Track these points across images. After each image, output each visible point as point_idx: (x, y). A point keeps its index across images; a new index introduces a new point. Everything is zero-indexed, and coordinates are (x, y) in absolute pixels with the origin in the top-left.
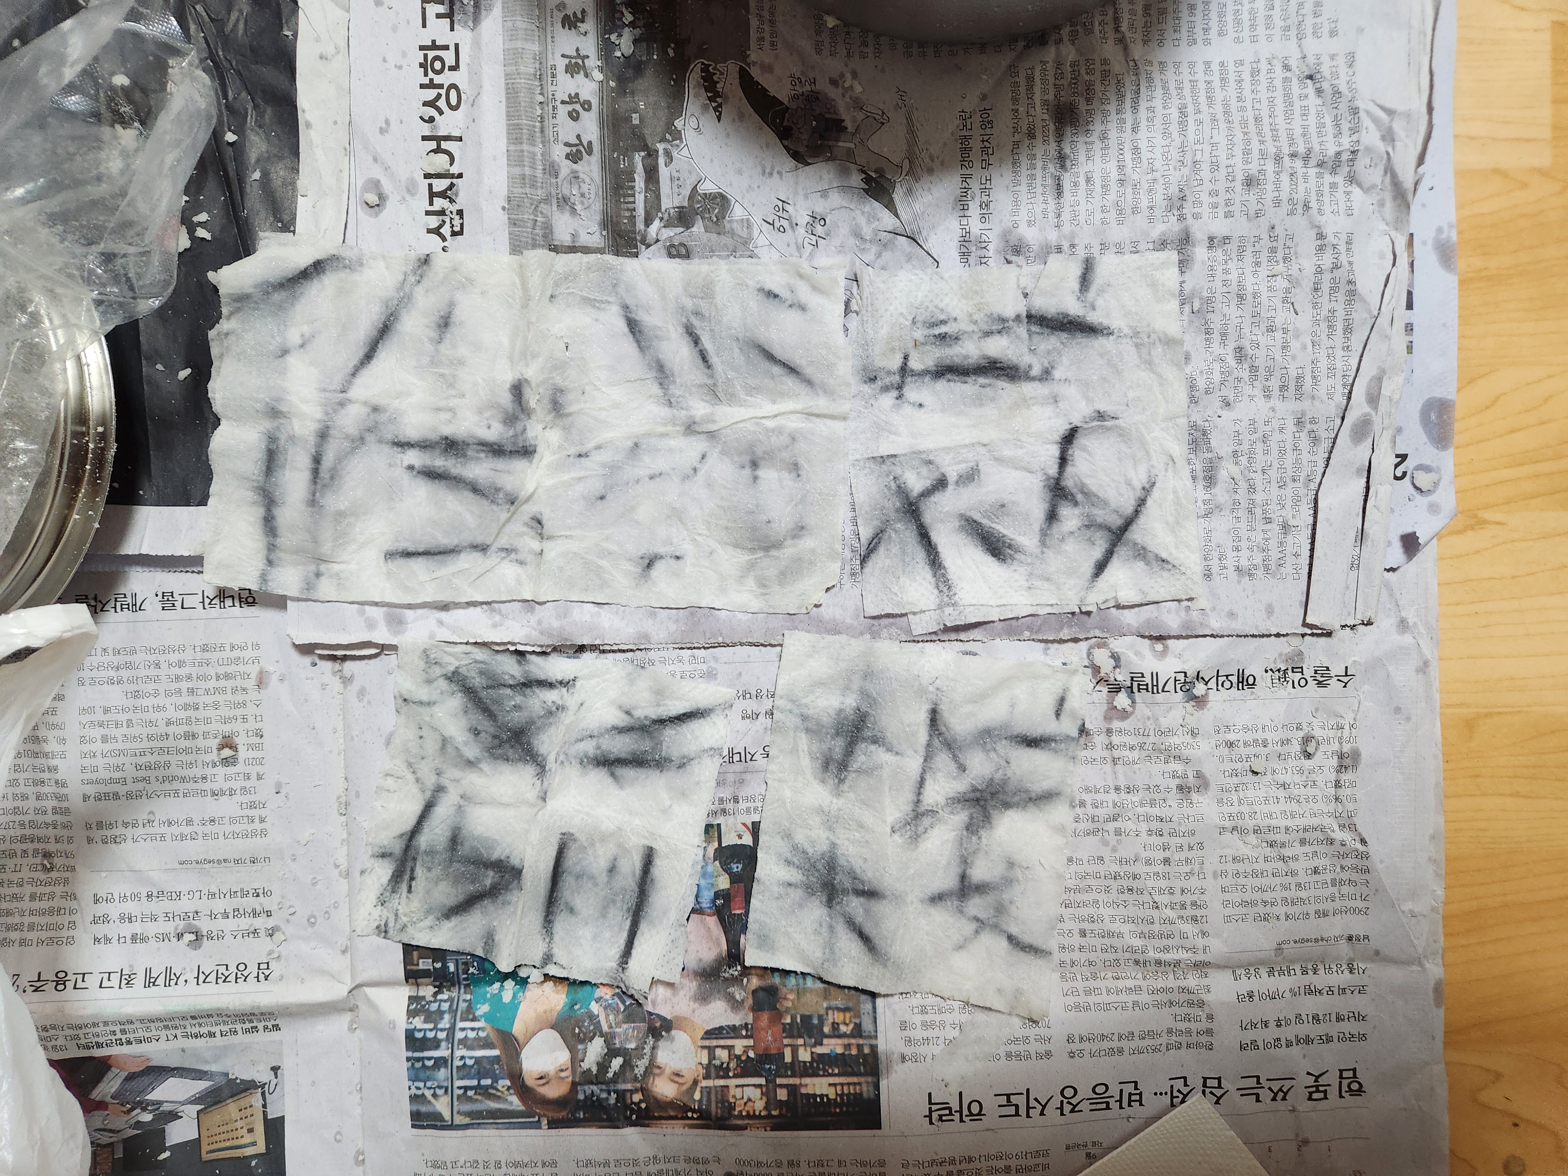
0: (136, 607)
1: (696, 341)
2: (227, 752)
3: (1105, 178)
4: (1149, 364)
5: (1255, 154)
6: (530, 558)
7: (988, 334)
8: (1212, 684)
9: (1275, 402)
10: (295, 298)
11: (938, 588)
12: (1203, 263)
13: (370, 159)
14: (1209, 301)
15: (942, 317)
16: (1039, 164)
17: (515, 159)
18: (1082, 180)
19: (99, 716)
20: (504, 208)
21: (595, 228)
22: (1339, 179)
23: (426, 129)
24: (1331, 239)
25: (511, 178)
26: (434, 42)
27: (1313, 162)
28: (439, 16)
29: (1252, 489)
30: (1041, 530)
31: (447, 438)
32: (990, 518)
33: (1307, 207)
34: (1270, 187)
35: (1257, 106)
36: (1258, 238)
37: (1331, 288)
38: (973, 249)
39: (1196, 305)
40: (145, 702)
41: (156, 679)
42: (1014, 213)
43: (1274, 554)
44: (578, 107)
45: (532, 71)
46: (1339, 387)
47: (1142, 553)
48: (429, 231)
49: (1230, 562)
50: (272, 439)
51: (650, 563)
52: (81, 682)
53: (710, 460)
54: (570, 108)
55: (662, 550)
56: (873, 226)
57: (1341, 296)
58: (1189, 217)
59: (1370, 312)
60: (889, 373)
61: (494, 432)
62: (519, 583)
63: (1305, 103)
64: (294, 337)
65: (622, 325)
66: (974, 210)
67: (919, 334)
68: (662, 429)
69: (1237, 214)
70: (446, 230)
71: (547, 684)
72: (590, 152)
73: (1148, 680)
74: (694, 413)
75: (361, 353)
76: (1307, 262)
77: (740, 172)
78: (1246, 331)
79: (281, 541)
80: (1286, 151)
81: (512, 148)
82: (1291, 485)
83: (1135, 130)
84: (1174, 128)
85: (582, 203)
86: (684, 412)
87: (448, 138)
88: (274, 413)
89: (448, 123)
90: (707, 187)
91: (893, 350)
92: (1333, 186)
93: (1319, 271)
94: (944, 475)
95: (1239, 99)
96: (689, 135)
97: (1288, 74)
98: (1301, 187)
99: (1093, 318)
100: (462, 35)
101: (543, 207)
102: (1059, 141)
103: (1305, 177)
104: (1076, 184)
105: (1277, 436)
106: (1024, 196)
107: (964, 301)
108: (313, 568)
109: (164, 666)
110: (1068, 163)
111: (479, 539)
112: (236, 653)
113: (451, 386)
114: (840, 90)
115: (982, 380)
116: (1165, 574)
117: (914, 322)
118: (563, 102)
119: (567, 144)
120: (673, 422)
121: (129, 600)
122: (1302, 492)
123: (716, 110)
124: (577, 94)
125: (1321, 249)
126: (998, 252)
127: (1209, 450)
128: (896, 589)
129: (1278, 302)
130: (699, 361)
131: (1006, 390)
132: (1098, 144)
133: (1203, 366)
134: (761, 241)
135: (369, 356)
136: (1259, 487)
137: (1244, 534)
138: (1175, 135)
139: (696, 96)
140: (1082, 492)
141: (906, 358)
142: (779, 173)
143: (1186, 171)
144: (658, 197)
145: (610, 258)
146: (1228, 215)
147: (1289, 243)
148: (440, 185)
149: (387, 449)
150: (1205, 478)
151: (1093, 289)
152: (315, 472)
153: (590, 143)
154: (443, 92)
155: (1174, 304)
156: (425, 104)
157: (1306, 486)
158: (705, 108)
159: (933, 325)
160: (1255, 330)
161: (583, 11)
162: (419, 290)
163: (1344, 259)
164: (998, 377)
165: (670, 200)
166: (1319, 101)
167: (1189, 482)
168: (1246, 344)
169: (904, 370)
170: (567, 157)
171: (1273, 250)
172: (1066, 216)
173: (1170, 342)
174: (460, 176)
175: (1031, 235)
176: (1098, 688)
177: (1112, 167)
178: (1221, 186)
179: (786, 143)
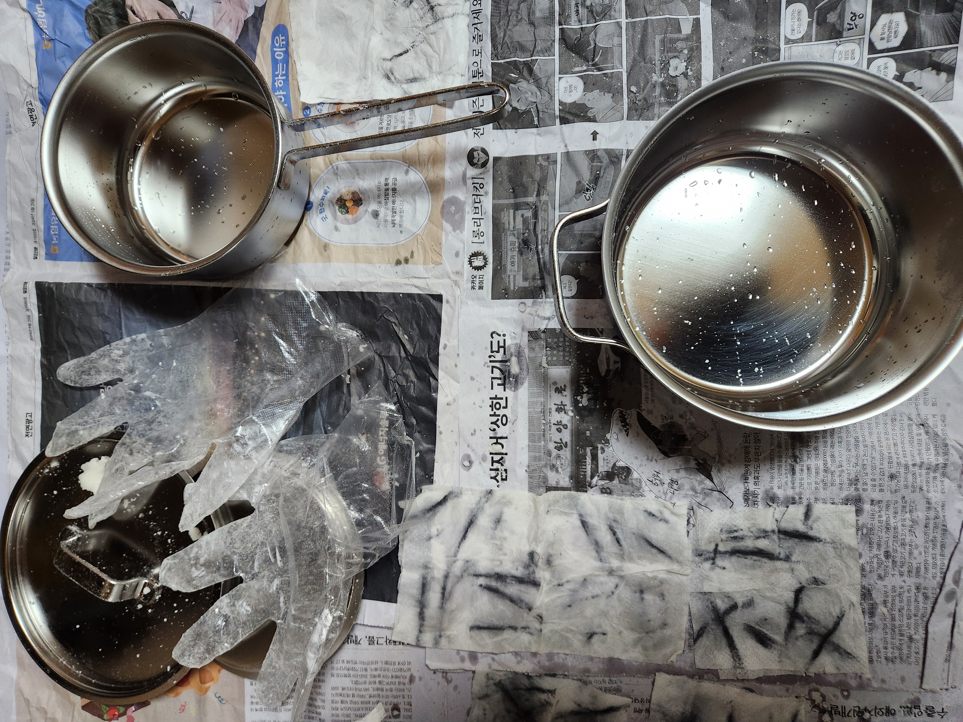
0: (357, 642)
1: (614, 533)
2: (396, 713)
3: (817, 469)
4: (841, 557)
5: (895, 464)
6: (535, 632)
7: (758, 538)
8: (873, 713)
9: (905, 578)
10: (435, 514)
11: (733, 658)
12: (868, 512)
13: (466, 445)
14: (871, 529)
15: (735, 529)
16: (784, 460)
17: (531, 449)
18: (805, 468)
19: (340, 691)
20: (526, 471)
21: (567, 479)
22: (938, 475)
23: (492, 434)
24: (934, 505)
25: (530, 457)
26: (496, 396)
27: (924, 467)
28: (499, 385)
29: (893, 619)
30: (785, 632)
31: (498, 574)
32: (759, 625)
33: (921, 489)
34: (902, 479)
35: (895, 437)
36: (897, 502)
37: (934, 527)
38: (751, 497)
39: (865, 531)
40: (360, 687)
41: (366, 676)
42: (771, 482)
43: (905, 651)
44: (561, 427)
45: (540, 410)
46: (939, 574)
47: (837, 649)
48: (491, 478)
49: (882, 655)
50: (424, 578)
51: (590, 636)
52: (332, 675)
53: (621, 588)
54: (558, 427)
55: (597, 630)
56: (702, 486)
57: (939, 531)
58: (861, 490)
59: (954, 540)
60: (708, 552)
61: (519, 572)
62: (530, 643)
63: (920, 437)
64: (434, 531)
65: (579, 523)
66: (751, 480)
67: (724, 536)
68: (597, 573)
69: (885, 491)
70: (499, 478)
71: (542, 691)
72: (566, 447)
73: (840, 710)
74: (612, 565)
75: (461, 535)
76: (921, 515)
77: (636, 458)
78: (890, 544)
79: (426, 623)
80: (910, 463)
81: (531, 444)
82: (913, 618)
83: (832, 446)
84: (852, 447)
85: (561, 468)
86: (607, 565)
87: (501, 438)
88: (426, 567)
89: (501, 431)
90: (621, 464)
91: (710, 542)
92: (935, 478)
93: (928, 518)
94: (736, 603)
95: (886, 433)
96: (613, 441)
97: (911, 422)
98: (918, 480)
99: (811, 533)
100: (509, 393)
101: (544, 470)
102: (793, 449)
103: (920, 475)
104: (802, 470)
105: (906, 594)
106: (776, 475)
107: (746, 521)
108: (438, 633)
109: (369, 670)
110: (798, 460)
111: (513, 624)
112: (401, 666)
113: (500, 549)
114: (684, 420)
115: (755, 558)
116: (850, 660)
117: (721, 531)
118: (554, 424)
119: (555, 442)
120: (602, 569)
121: (354, 638)
122: (920, 621)
123: (626, 431)
124: (561, 421)
125: (929, 508)
126: (763, 499)
127: (872, 599)
128: (712, 657)
129: (907, 531)
130: (616, 543)
131: (768, 564)
132: (813, 452)
133: (868, 559)
134: (646, 489)
135: (464, 537)
136: (897, 618)
137: (889, 640)
138: (853, 450)
139: (617, 424)
140: (806, 616)
141: (717, 545)
142: (656, 460)
143: (858, 468)
144: (597, 467)
145: (573, 493)
146: (881, 490)
147: (912, 504)
148: (496, 458)
149: (471, 578)
150: (869, 613)
151: (812, 519)
152: (443, 594)
153: (566, 443)
154: (500, 418)
155: (854, 530)
156: (492, 423)
157: (922, 619)
158: (621, 430)
159: (731, 532)
160: (895, 544)
161: (565, 386)
162: (487, 506)
163: (941, 514)
164: (763, 557)
165: (603, 467)
166: (926, 437)
167: (861, 616)
168: (891, 550)
169: (716, 551)
170: (555, 448)
171: (904, 507)
172: (797, 484)
173: (850, 549)
174: (506, 454)
175: (780, 493)
176: (814, 709)
177: (820, 463)
178: (877, 477)
179: (659, 447)
